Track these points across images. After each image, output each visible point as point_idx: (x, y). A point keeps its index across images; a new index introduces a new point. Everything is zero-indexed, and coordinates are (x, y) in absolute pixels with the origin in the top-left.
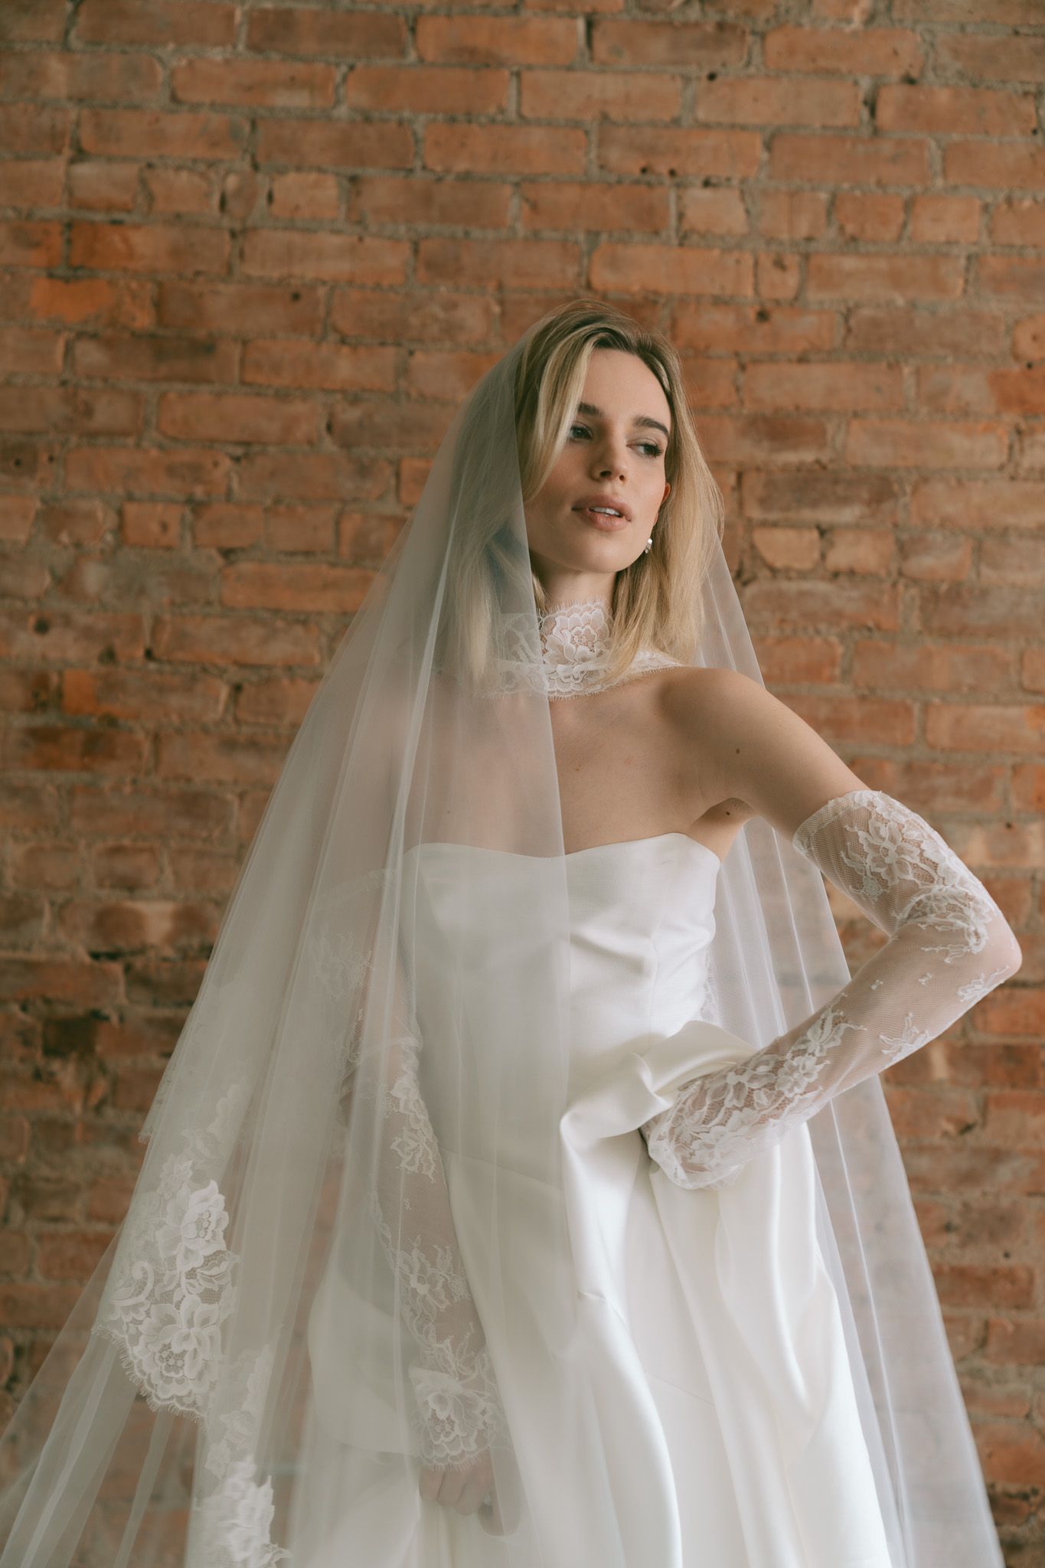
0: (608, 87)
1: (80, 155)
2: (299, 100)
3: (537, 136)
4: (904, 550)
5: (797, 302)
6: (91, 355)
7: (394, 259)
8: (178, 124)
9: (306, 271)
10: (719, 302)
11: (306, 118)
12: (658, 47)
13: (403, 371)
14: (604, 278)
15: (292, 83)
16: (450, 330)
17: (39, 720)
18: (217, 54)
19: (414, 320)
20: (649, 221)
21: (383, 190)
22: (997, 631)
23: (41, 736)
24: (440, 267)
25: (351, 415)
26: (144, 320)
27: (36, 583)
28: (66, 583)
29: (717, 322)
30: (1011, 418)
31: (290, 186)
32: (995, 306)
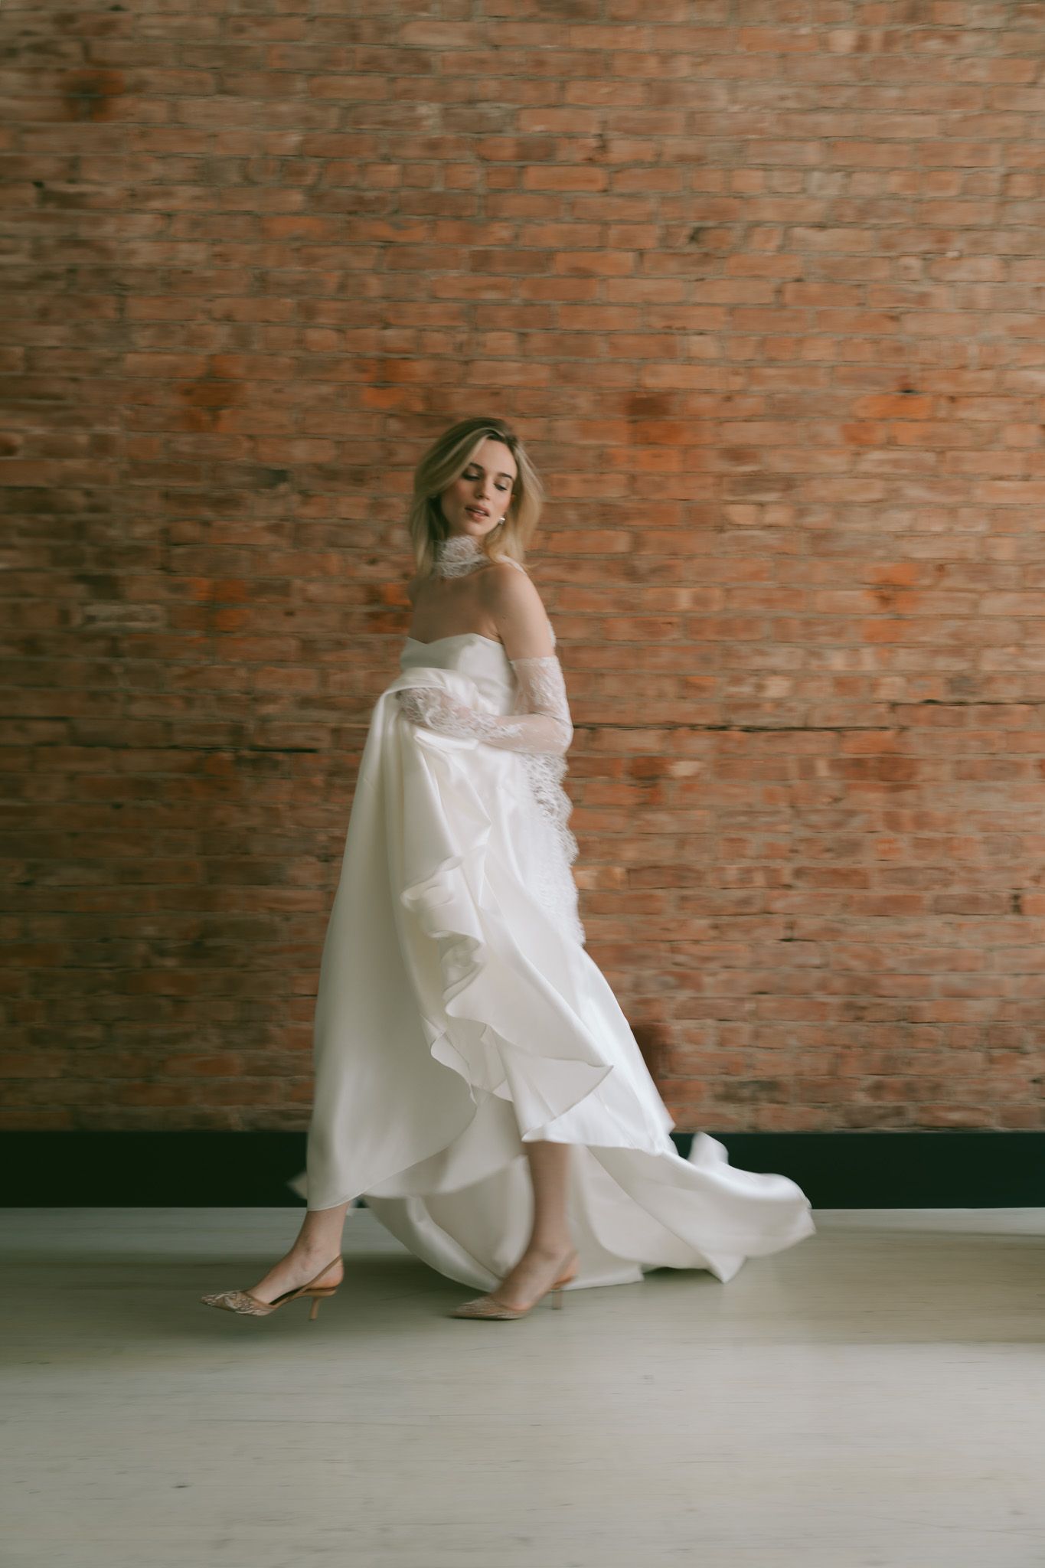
0: (647, 286)
1: (387, 326)
2: (491, 295)
3: (613, 312)
4: (802, 512)
5: (743, 393)
6: (394, 425)
7: (543, 374)
8: (434, 309)
9: (501, 381)
10: (707, 392)
11: (499, 304)
12: (673, 266)
13: (550, 430)
14: (650, 381)
15: (494, 287)
16: (573, 409)
17: (375, 608)
18: (453, 273)
19: (554, 405)
20: (670, 353)
21: (538, 340)
22: (846, 554)
23: (373, 616)
24: (566, 377)
26: (419, 407)
27: (368, 540)
28: (384, 540)
29: (704, 402)
30: (852, 447)
31: (492, 338)
32: (844, 391)
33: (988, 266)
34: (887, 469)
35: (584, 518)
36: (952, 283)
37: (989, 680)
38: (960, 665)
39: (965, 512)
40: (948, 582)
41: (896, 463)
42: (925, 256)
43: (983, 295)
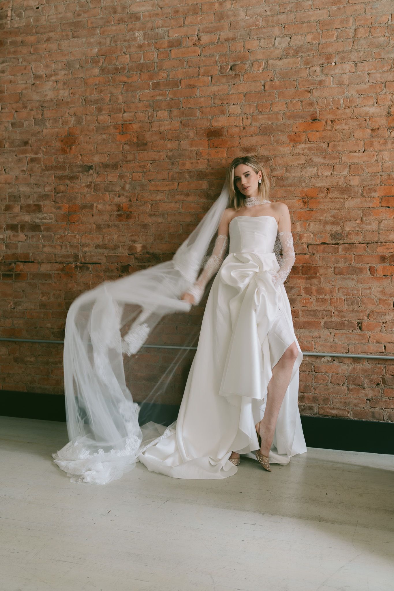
0: (215, 89)
1: (125, 112)
2: (161, 98)
3: (202, 99)
4: (272, 171)
5: (250, 126)
6: (127, 147)
7: (177, 124)
8: (140, 105)
9: (162, 128)
10: (236, 126)
11: (162, 101)
12: (224, 80)
13: (179, 145)
14: (215, 124)
15: (160, 95)
16: (187, 137)
17: (119, 213)
18: (147, 91)
19: (181, 136)
20: (223, 113)
21: (175, 112)
22: (290, 185)
23: (119, 216)
24: (185, 125)
25: (170, 154)
26: (135, 140)
27: (118, 189)
28: (123, 188)
29: (235, 130)
30: (292, 144)
31: (160, 113)
32: (288, 122)
33: (348, 66)
34: (306, 151)
35: (191, 177)
36: (333, 75)
37: (349, 234)
38: (336, 229)
39: (338, 166)
40: (330, 195)
41: (310, 149)
42: (321, 66)
43: (346, 78)
